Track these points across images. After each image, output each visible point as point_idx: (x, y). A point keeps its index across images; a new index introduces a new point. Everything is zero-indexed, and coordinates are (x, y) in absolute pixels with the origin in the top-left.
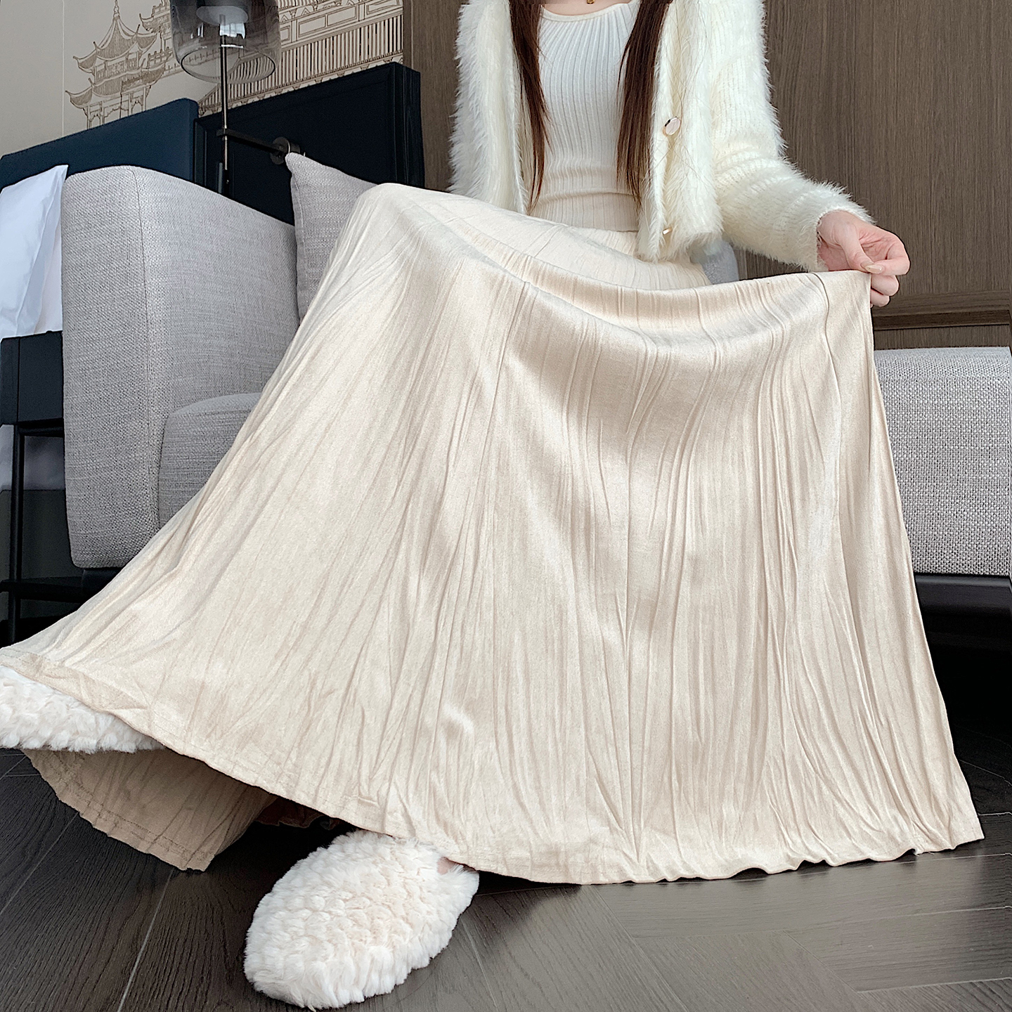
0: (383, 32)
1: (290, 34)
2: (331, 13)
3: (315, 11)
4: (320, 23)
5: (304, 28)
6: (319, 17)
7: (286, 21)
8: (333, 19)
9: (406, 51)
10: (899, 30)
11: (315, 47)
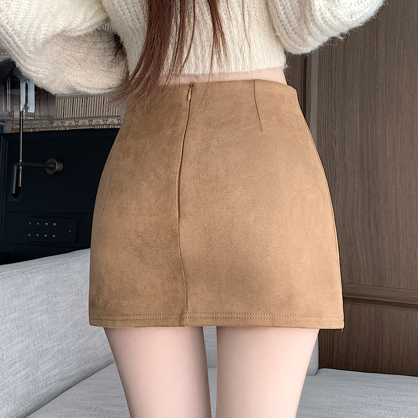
10: (401, 131)
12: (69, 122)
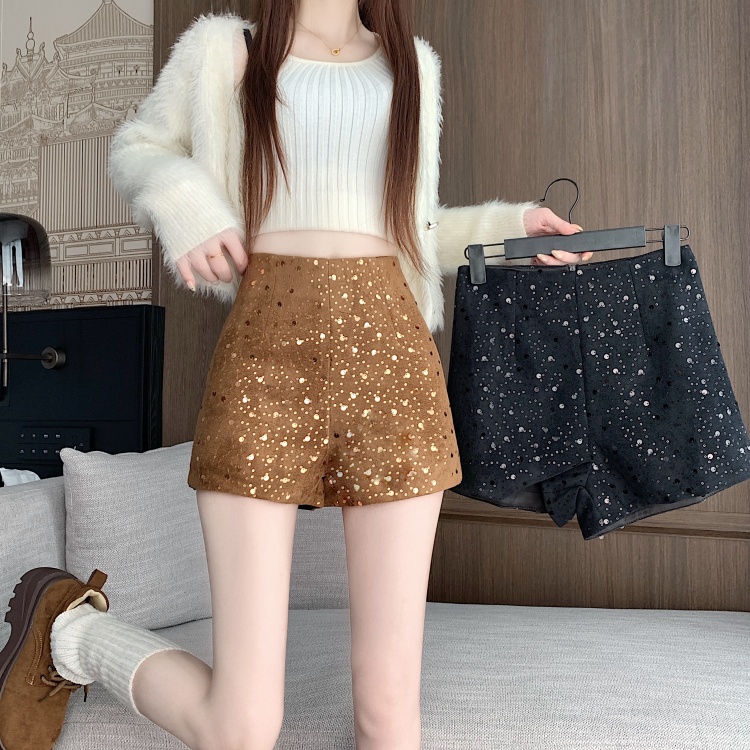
0: (135, 268)
1: (58, 253)
2: (93, 244)
3: (80, 240)
4: (83, 250)
5: (70, 252)
6: (82, 245)
7: (56, 243)
8: (94, 249)
9: (154, 287)
11: (79, 268)
12: (71, 298)
